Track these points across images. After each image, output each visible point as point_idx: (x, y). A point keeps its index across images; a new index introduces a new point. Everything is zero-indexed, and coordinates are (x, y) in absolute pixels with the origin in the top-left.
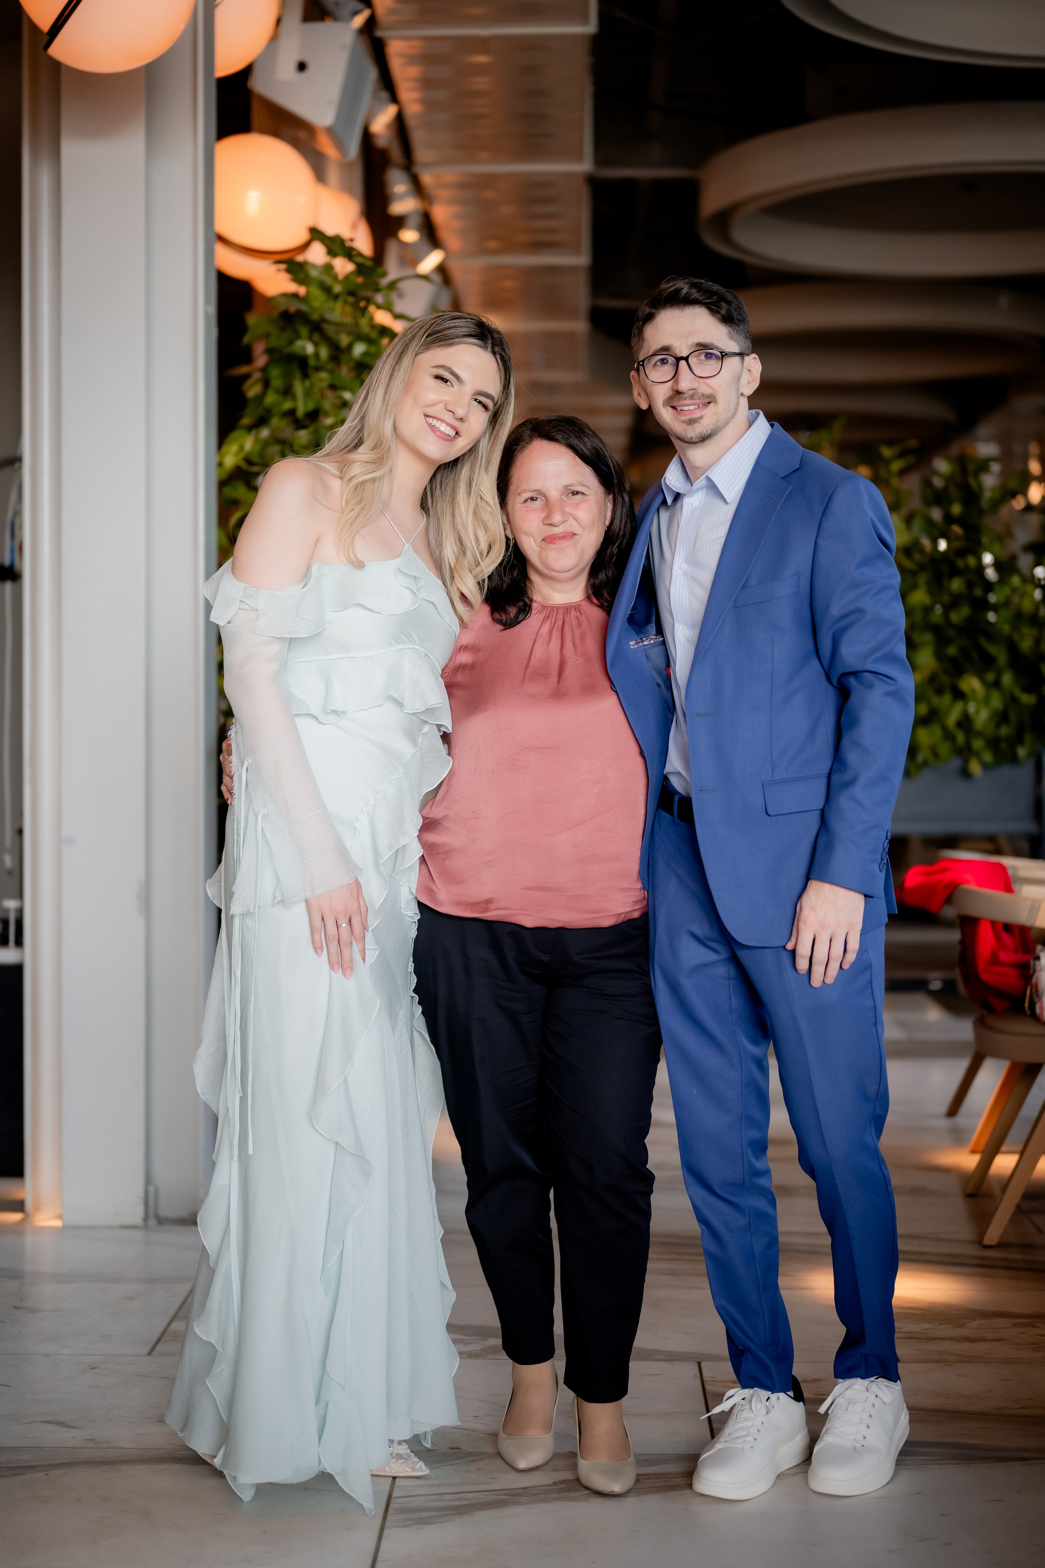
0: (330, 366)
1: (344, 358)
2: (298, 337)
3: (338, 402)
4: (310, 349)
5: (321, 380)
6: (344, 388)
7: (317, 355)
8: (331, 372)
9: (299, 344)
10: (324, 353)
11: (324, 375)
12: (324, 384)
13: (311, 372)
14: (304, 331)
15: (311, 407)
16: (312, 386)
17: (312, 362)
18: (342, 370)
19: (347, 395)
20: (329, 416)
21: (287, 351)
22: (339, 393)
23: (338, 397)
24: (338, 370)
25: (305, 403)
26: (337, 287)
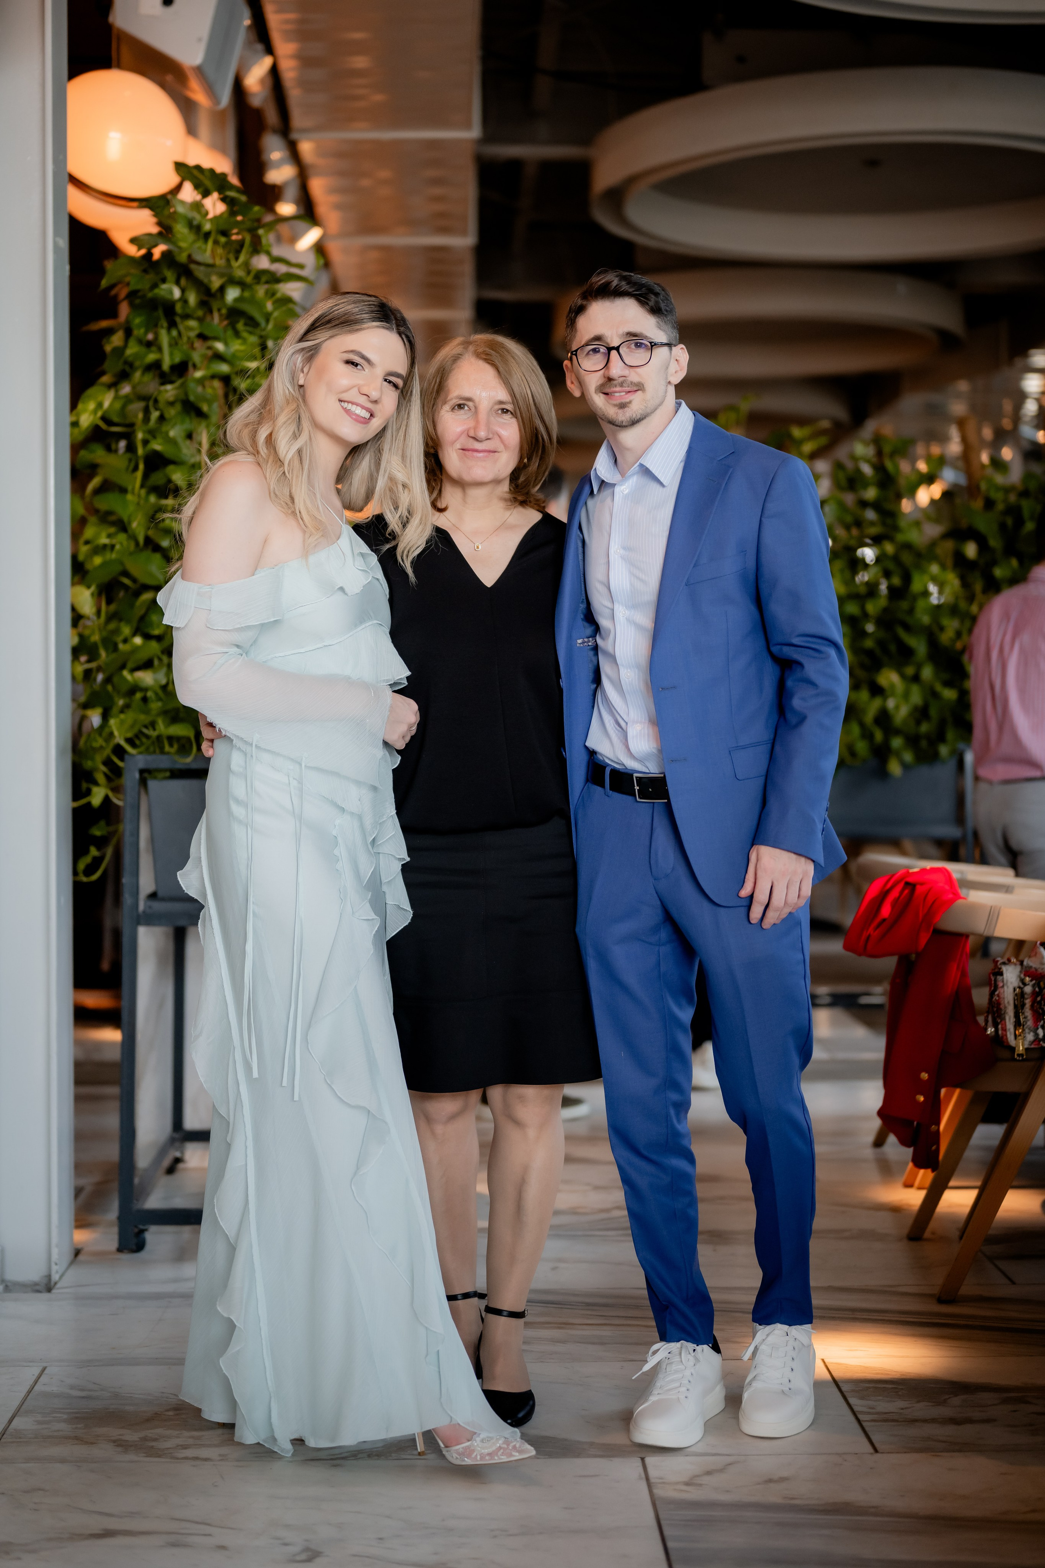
0: (200, 313)
1: (215, 305)
2: (164, 280)
3: (210, 353)
4: (177, 293)
5: (190, 329)
6: (216, 338)
7: (184, 300)
8: (201, 320)
9: (164, 286)
10: (192, 299)
11: (192, 323)
12: (193, 334)
13: (178, 319)
14: (169, 274)
15: (177, 360)
16: (180, 334)
17: (178, 308)
18: (213, 318)
19: (220, 346)
20: (199, 369)
21: (150, 295)
22: (210, 343)
23: (209, 348)
24: (208, 318)
25: (171, 354)
26: (207, 227)
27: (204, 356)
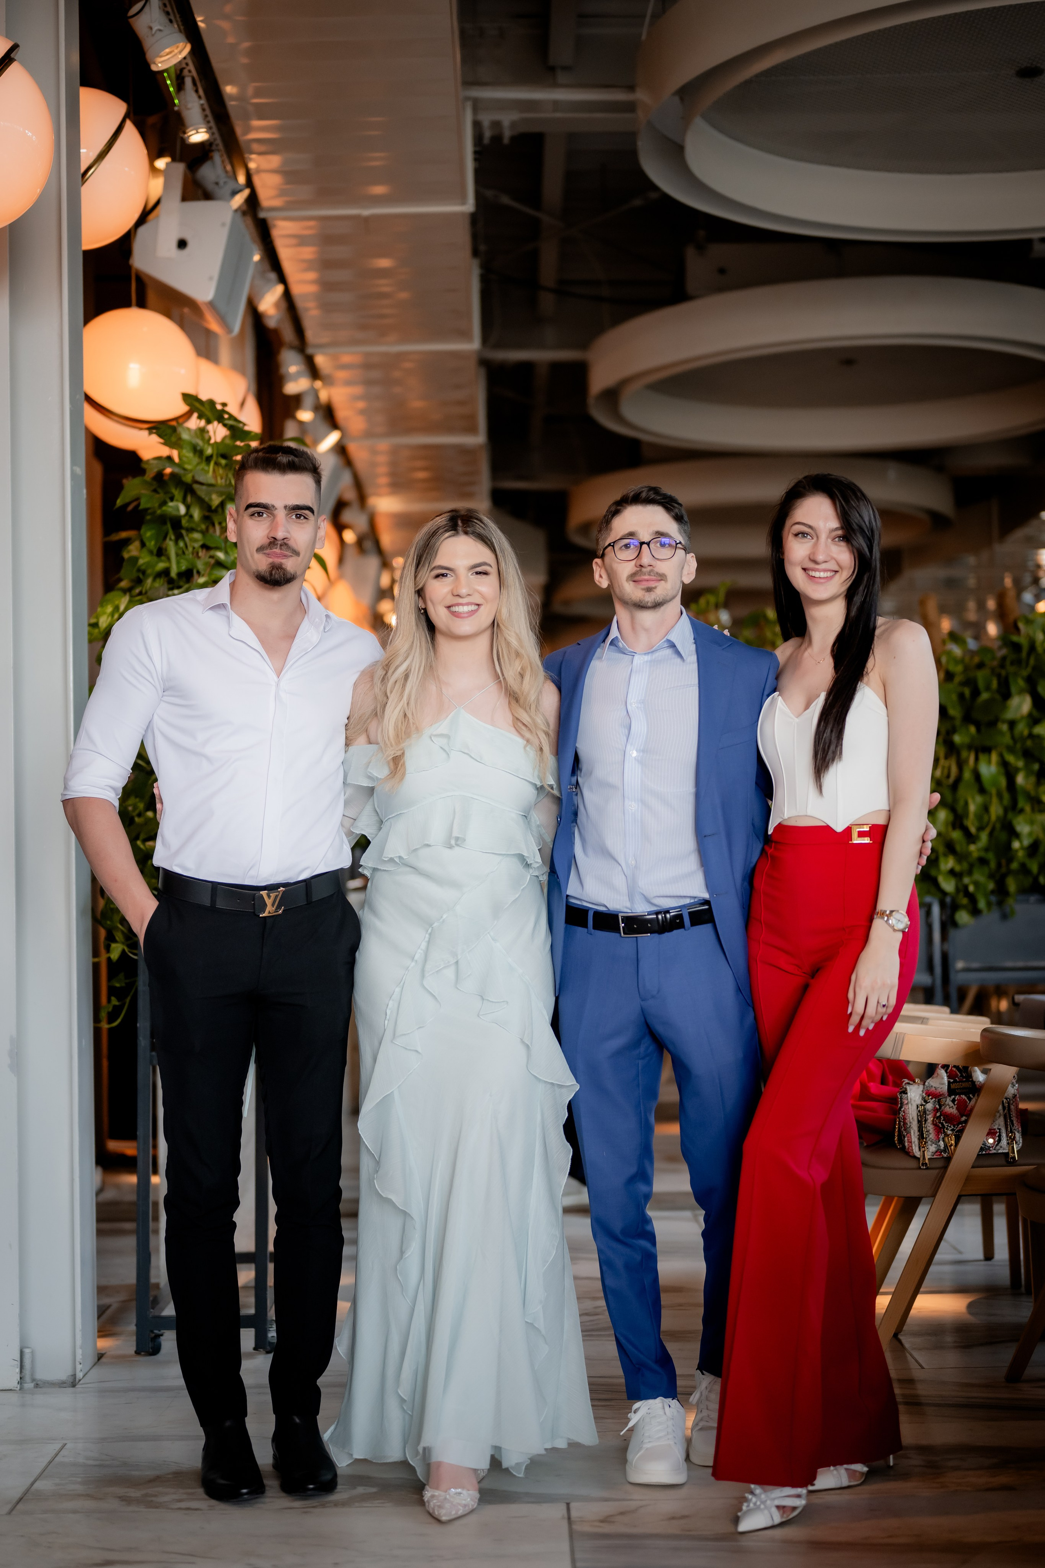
0: (203, 527)
2: (172, 499)
3: (212, 561)
4: (182, 510)
5: (196, 541)
6: (218, 548)
7: (189, 515)
8: (204, 533)
9: (171, 504)
10: (196, 514)
11: (197, 536)
12: (197, 545)
13: (184, 532)
14: (177, 493)
15: (184, 567)
16: (186, 545)
17: (184, 522)
18: (215, 531)
19: (221, 555)
20: (203, 575)
21: (159, 512)
22: (212, 553)
23: (212, 557)
24: (211, 530)
25: (178, 563)
26: (209, 451)
27: (206, 564)
